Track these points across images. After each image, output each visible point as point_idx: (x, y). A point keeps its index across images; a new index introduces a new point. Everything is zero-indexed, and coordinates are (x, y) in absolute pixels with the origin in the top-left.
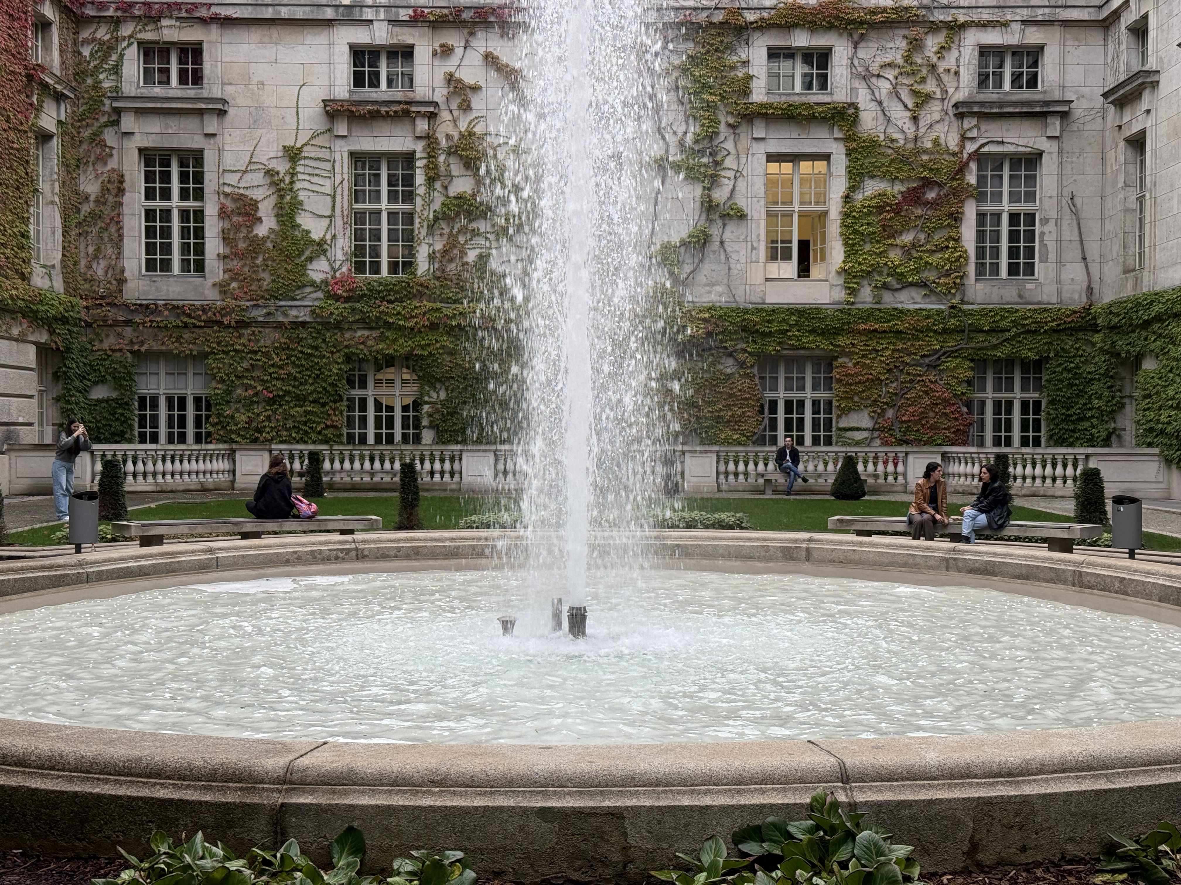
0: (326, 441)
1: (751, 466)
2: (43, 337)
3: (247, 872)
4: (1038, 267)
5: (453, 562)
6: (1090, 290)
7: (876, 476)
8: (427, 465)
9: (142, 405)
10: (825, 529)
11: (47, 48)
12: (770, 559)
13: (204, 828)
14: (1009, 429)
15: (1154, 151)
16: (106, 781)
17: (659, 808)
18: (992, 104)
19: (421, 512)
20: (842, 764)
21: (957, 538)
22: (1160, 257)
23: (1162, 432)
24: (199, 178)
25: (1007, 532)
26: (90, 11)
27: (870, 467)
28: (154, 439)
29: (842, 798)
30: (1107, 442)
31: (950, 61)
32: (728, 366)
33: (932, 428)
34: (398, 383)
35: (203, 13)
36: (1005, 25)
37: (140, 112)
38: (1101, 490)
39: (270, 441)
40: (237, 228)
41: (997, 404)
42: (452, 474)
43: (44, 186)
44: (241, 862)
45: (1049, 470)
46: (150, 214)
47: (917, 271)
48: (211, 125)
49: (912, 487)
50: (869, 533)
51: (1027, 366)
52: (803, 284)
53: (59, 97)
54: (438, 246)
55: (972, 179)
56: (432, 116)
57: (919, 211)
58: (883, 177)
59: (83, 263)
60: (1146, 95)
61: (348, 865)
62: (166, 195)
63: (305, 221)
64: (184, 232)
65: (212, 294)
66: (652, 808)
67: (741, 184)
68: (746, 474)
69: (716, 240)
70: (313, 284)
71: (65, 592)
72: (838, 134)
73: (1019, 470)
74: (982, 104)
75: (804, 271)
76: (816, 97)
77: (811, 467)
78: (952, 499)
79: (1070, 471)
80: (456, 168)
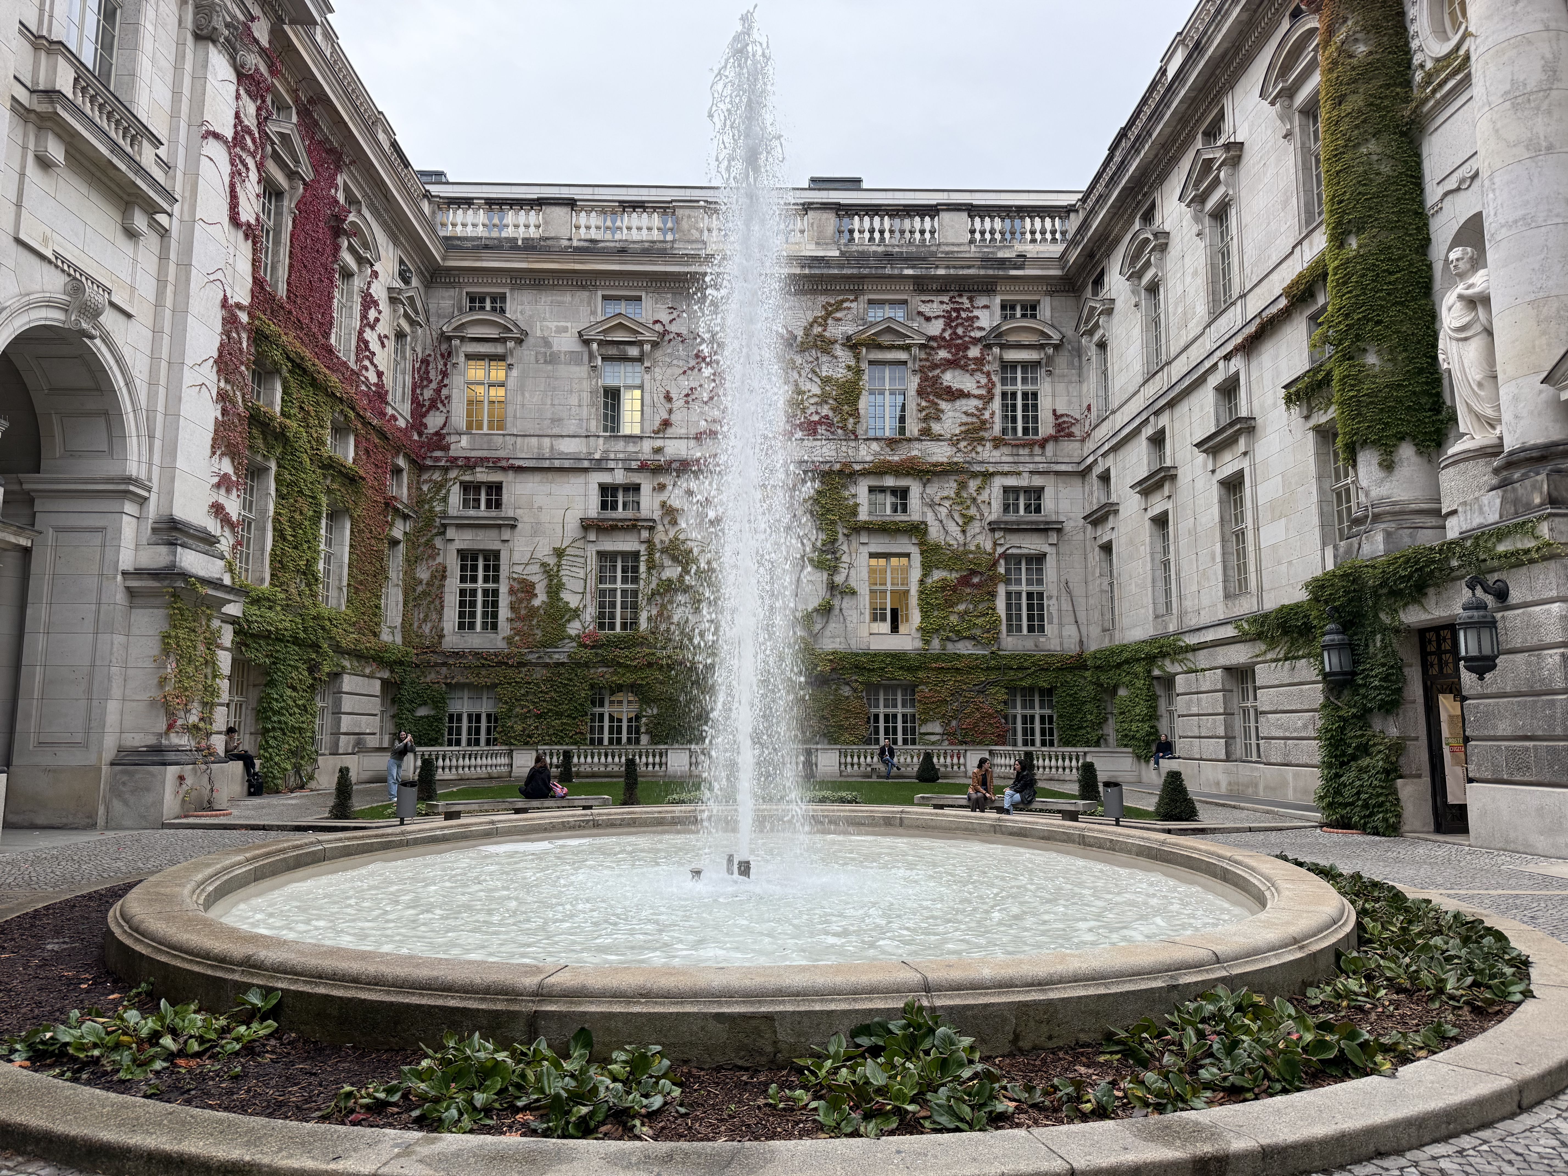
0: (575, 743)
1: (862, 759)
2: (386, 675)
3: (509, 1061)
4: (1047, 627)
5: (660, 828)
6: (1081, 642)
7: (946, 766)
8: (644, 759)
9: (451, 720)
10: (911, 803)
11: (400, 486)
12: (875, 825)
13: (479, 1029)
14: (1033, 734)
15: (1118, 554)
16: (413, 994)
17: (799, 1013)
18: (1013, 523)
19: (639, 792)
20: (925, 979)
21: (1001, 810)
22: (1126, 621)
23: (1133, 737)
24: (497, 568)
25: (1034, 806)
26: (429, 462)
27: (942, 760)
28: (458, 743)
29: (925, 1003)
30: (1097, 744)
31: (985, 496)
32: (846, 691)
33: (982, 733)
34: (625, 703)
35: (504, 464)
36: (1019, 474)
37: (459, 526)
38: (1095, 777)
39: (537, 743)
40: (521, 601)
41: (1024, 718)
42: (661, 765)
43: (392, 574)
44: (505, 1054)
45: (1060, 762)
46: (462, 592)
47: (969, 629)
48: (506, 534)
49: (970, 774)
50: (941, 807)
51: (1042, 692)
52: (895, 637)
53: (406, 517)
54: (654, 612)
55: (1002, 570)
56: (651, 529)
57: (968, 590)
58: (944, 568)
59: (416, 625)
60: (1111, 518)
61: (581, 1056)
62: (474, 579)
63: (566, 596)
64: (485, 604)
65: (501, 645)
66: (793, 1012)
67: (853, 572)
68: (859, 764)
69: (837, 607)
70: (570, 637)
71: (391, 853)
72: (914, 541)
73: (1041, 762)
74: (1006, 523)
75: (895, 629)
76: (900, 517)
77: (902, 760)
78: (997, 782)
79: (1074, 763)
80: (667, 562)
